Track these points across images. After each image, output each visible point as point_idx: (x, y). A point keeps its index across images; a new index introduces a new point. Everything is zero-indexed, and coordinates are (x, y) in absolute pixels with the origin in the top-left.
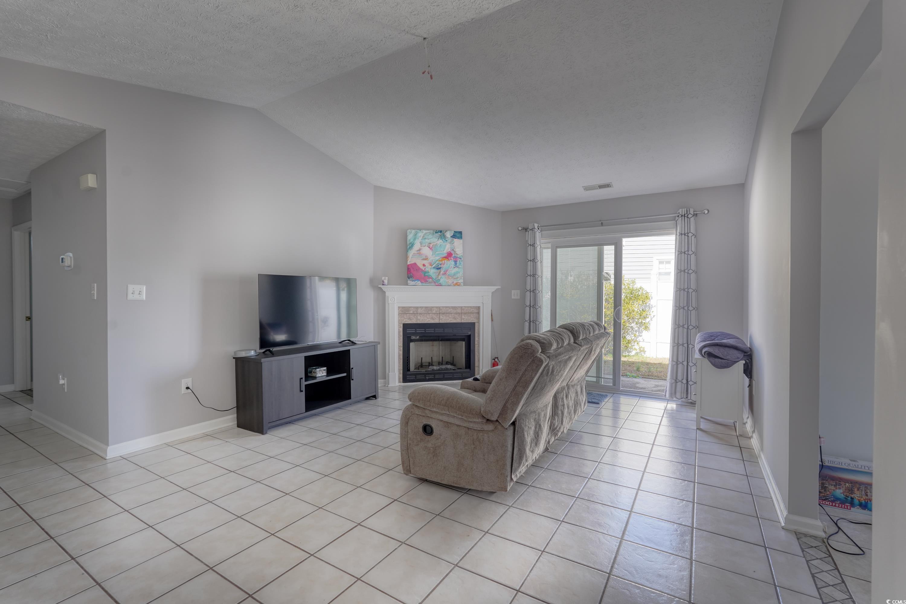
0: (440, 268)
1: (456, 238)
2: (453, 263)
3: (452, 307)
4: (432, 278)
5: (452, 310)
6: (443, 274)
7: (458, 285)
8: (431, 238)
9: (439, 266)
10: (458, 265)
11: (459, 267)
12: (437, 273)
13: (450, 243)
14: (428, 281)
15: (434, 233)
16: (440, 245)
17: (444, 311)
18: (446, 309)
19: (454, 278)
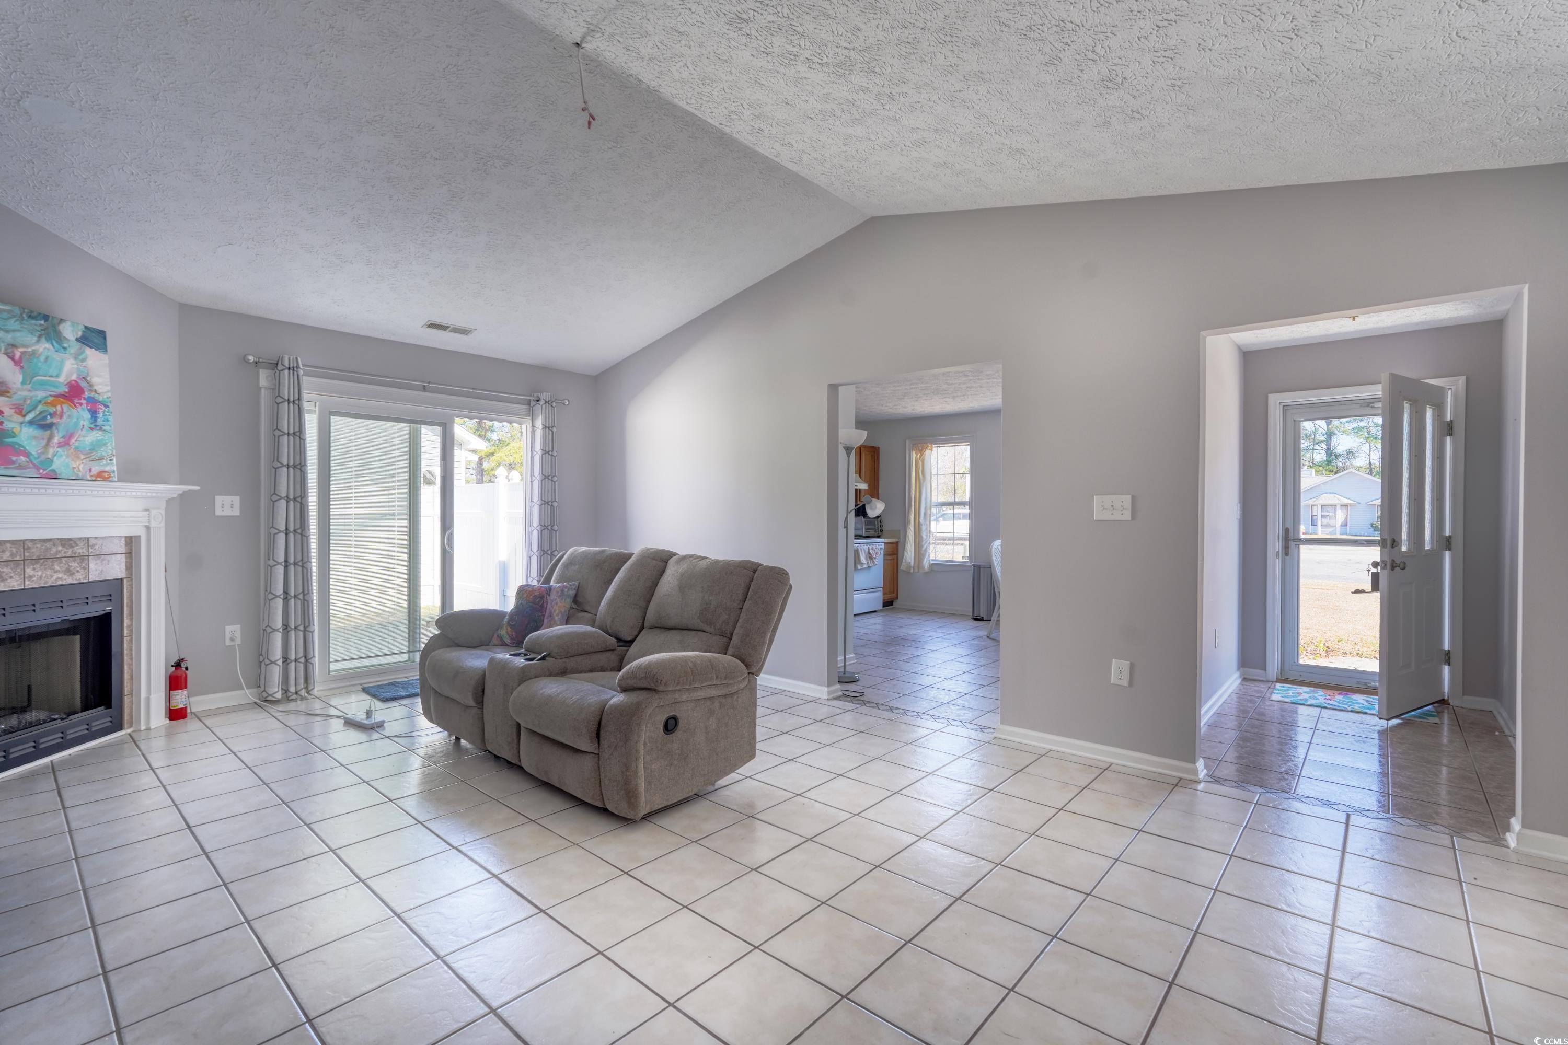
0: (49, 426)
1: (91, 348)
2: (87, 415)
3: (61, 540)
4: (27, 454)
5: (60, 548)
6: (60, 445)
7: (105, 479)
8: (14, 331)
9: (45, 418)
10: (100, 421)
11: (104, 428)
12: (43, 439)
13: (76, 358)
14: (13, 462)
15: (24, 316)
16: (47, 358)
17: (38, 554)
18: (44, 547)
19: (91, 459)
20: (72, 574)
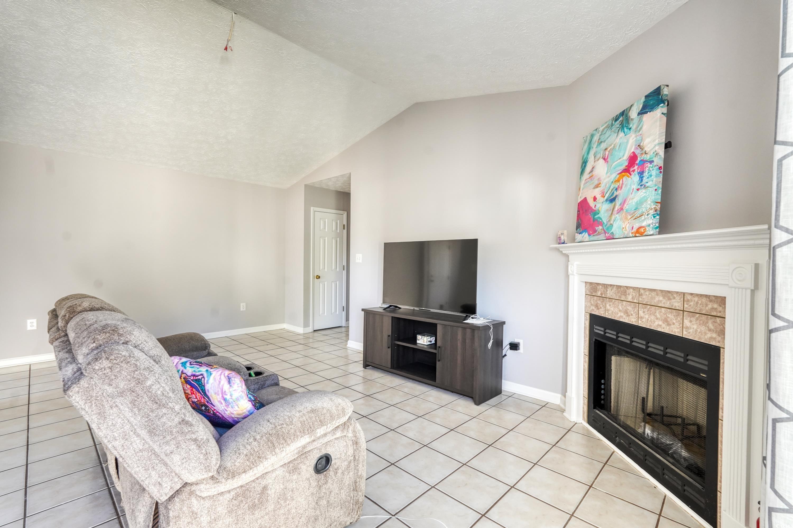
0: (615, 198)
1: (648, 112)
2: (637, 178)
4: (602, 224)
6: (618, 211)
7: (641, 234)
8: (608, 138)
9: (614, 192)
10: (644, 180)
12: (611, 209)
13: (635, 132)
15: (613, 122)
16: (619, 144)
17: (646, 300)
18: (650, 296)
19: (634, 218)
20: (669, 325)
